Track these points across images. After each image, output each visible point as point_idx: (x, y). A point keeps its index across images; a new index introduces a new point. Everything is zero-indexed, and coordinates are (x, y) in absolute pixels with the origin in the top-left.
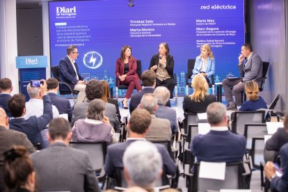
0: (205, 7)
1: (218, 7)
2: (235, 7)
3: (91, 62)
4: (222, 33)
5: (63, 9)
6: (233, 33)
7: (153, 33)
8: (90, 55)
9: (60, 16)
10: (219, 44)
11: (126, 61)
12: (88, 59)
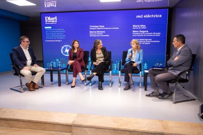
0: (139, 16)
1: (149, 16)
2: (161, 16)
3: (66, 51)
4: (150, 34)
5: (49, 18)
6: (158, 35)
7: (104, 34)
8: (65, 48)
9: (48, 22)
10: (148, 42)
11: (76, 51)
12: (64, 50)
